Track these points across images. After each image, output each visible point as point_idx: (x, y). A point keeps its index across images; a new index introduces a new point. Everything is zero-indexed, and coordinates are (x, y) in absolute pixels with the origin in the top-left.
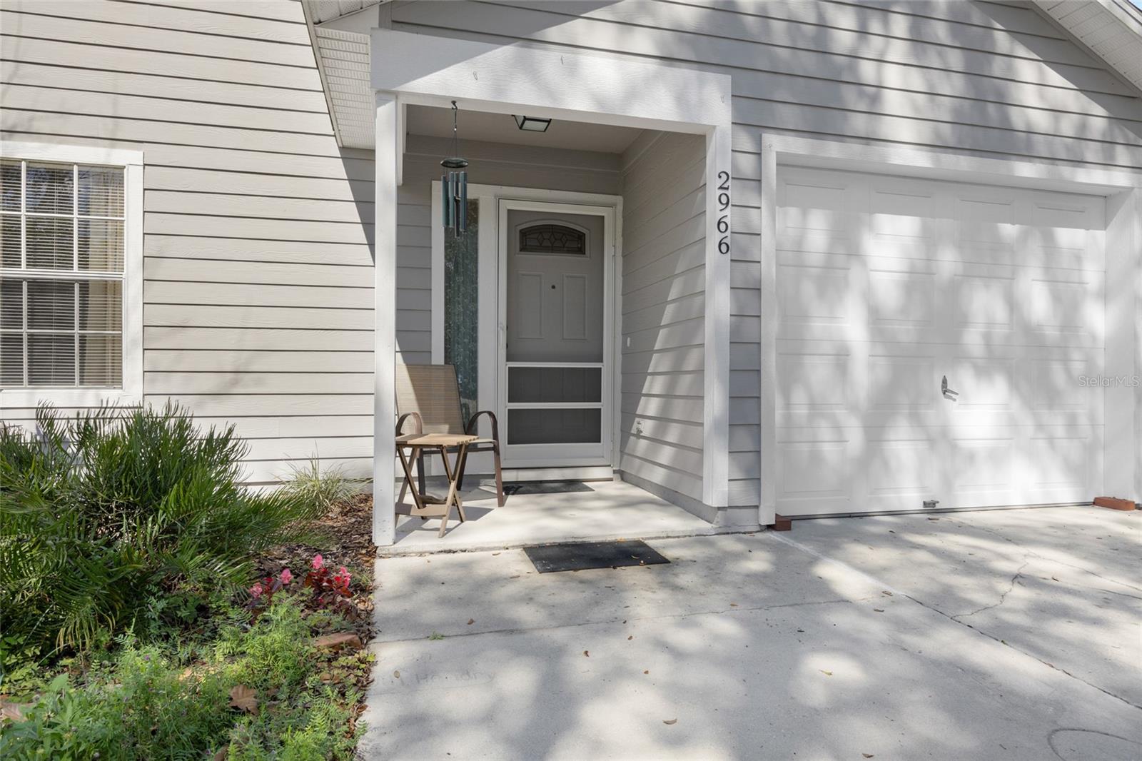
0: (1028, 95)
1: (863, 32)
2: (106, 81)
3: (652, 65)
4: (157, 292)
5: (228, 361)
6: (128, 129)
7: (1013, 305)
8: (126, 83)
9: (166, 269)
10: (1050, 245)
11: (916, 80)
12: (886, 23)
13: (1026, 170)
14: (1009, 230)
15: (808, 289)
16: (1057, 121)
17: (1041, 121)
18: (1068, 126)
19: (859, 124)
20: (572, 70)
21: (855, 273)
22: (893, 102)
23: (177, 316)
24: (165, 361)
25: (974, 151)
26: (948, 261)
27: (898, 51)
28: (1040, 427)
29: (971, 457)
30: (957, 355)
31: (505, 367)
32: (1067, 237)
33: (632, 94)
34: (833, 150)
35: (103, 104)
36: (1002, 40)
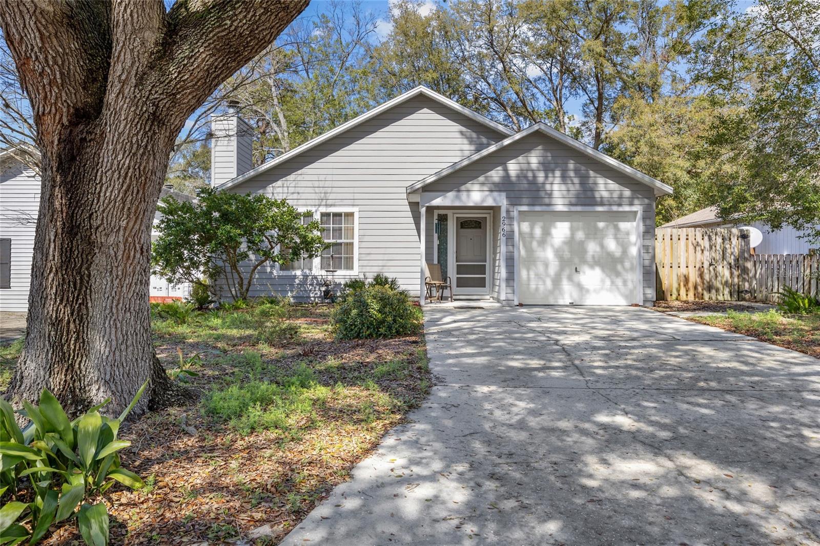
0: (601, 187)
1: (546, 177)
2: (351, 190)
3: (487, 193)
4: (364, 244)
5: (380, 263)
6: (357, 202)
7: (602, 246)
8: (356, 190)
9: (366, 238)
10: (617, 228)
11: (563, 187)
12: (553, 173)
13: (600, 209)
14: (601, 225)
15: (535, 244)
16: (611, 194)
17: (605, 194)
18: (616, 195)
19: (547, 201)
20: (468, 196)
21: (549, 239)
22: (556, 194)
23: (368, 251)
24: (365, 263)
25: (582, 205)
26: (580, 235)
27: (558, 180)
28: (613, 283)
29: (588, 291)
30: (584, 261)
31: (455, 264)
32: (624, 226)
33: (483, 200)
34: (538, 208)
35: (350, 196)
36: (592, 173)
